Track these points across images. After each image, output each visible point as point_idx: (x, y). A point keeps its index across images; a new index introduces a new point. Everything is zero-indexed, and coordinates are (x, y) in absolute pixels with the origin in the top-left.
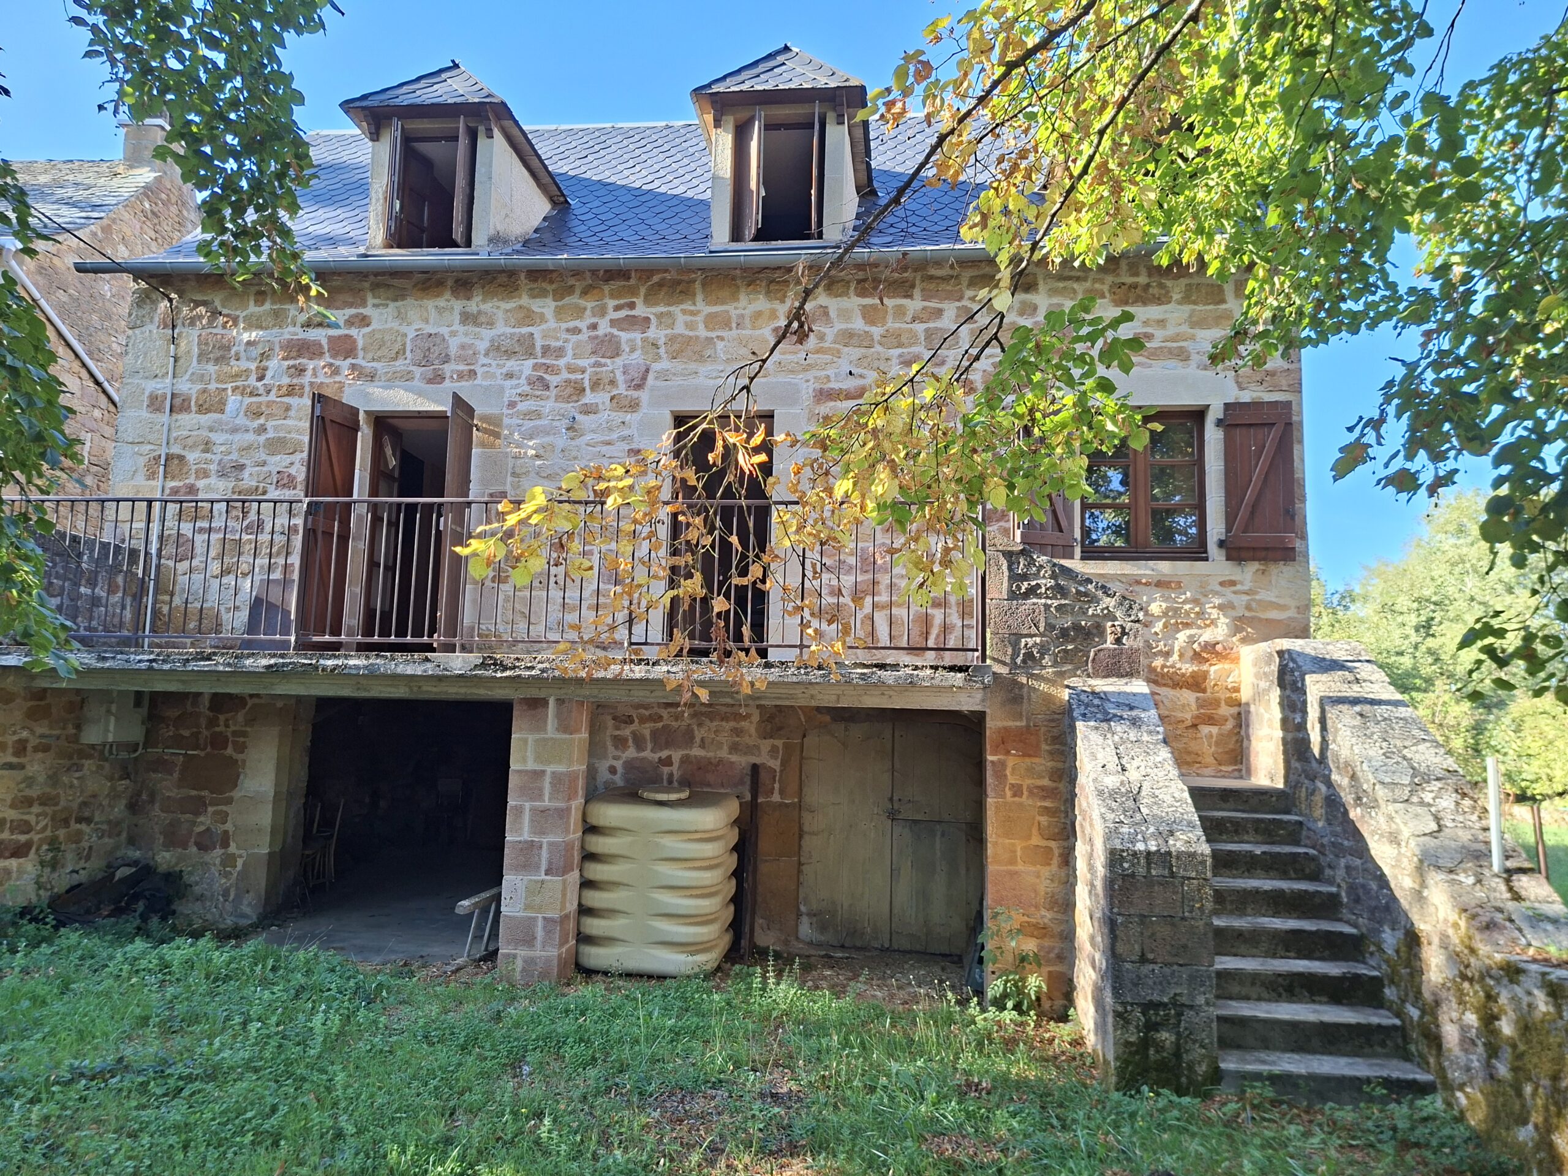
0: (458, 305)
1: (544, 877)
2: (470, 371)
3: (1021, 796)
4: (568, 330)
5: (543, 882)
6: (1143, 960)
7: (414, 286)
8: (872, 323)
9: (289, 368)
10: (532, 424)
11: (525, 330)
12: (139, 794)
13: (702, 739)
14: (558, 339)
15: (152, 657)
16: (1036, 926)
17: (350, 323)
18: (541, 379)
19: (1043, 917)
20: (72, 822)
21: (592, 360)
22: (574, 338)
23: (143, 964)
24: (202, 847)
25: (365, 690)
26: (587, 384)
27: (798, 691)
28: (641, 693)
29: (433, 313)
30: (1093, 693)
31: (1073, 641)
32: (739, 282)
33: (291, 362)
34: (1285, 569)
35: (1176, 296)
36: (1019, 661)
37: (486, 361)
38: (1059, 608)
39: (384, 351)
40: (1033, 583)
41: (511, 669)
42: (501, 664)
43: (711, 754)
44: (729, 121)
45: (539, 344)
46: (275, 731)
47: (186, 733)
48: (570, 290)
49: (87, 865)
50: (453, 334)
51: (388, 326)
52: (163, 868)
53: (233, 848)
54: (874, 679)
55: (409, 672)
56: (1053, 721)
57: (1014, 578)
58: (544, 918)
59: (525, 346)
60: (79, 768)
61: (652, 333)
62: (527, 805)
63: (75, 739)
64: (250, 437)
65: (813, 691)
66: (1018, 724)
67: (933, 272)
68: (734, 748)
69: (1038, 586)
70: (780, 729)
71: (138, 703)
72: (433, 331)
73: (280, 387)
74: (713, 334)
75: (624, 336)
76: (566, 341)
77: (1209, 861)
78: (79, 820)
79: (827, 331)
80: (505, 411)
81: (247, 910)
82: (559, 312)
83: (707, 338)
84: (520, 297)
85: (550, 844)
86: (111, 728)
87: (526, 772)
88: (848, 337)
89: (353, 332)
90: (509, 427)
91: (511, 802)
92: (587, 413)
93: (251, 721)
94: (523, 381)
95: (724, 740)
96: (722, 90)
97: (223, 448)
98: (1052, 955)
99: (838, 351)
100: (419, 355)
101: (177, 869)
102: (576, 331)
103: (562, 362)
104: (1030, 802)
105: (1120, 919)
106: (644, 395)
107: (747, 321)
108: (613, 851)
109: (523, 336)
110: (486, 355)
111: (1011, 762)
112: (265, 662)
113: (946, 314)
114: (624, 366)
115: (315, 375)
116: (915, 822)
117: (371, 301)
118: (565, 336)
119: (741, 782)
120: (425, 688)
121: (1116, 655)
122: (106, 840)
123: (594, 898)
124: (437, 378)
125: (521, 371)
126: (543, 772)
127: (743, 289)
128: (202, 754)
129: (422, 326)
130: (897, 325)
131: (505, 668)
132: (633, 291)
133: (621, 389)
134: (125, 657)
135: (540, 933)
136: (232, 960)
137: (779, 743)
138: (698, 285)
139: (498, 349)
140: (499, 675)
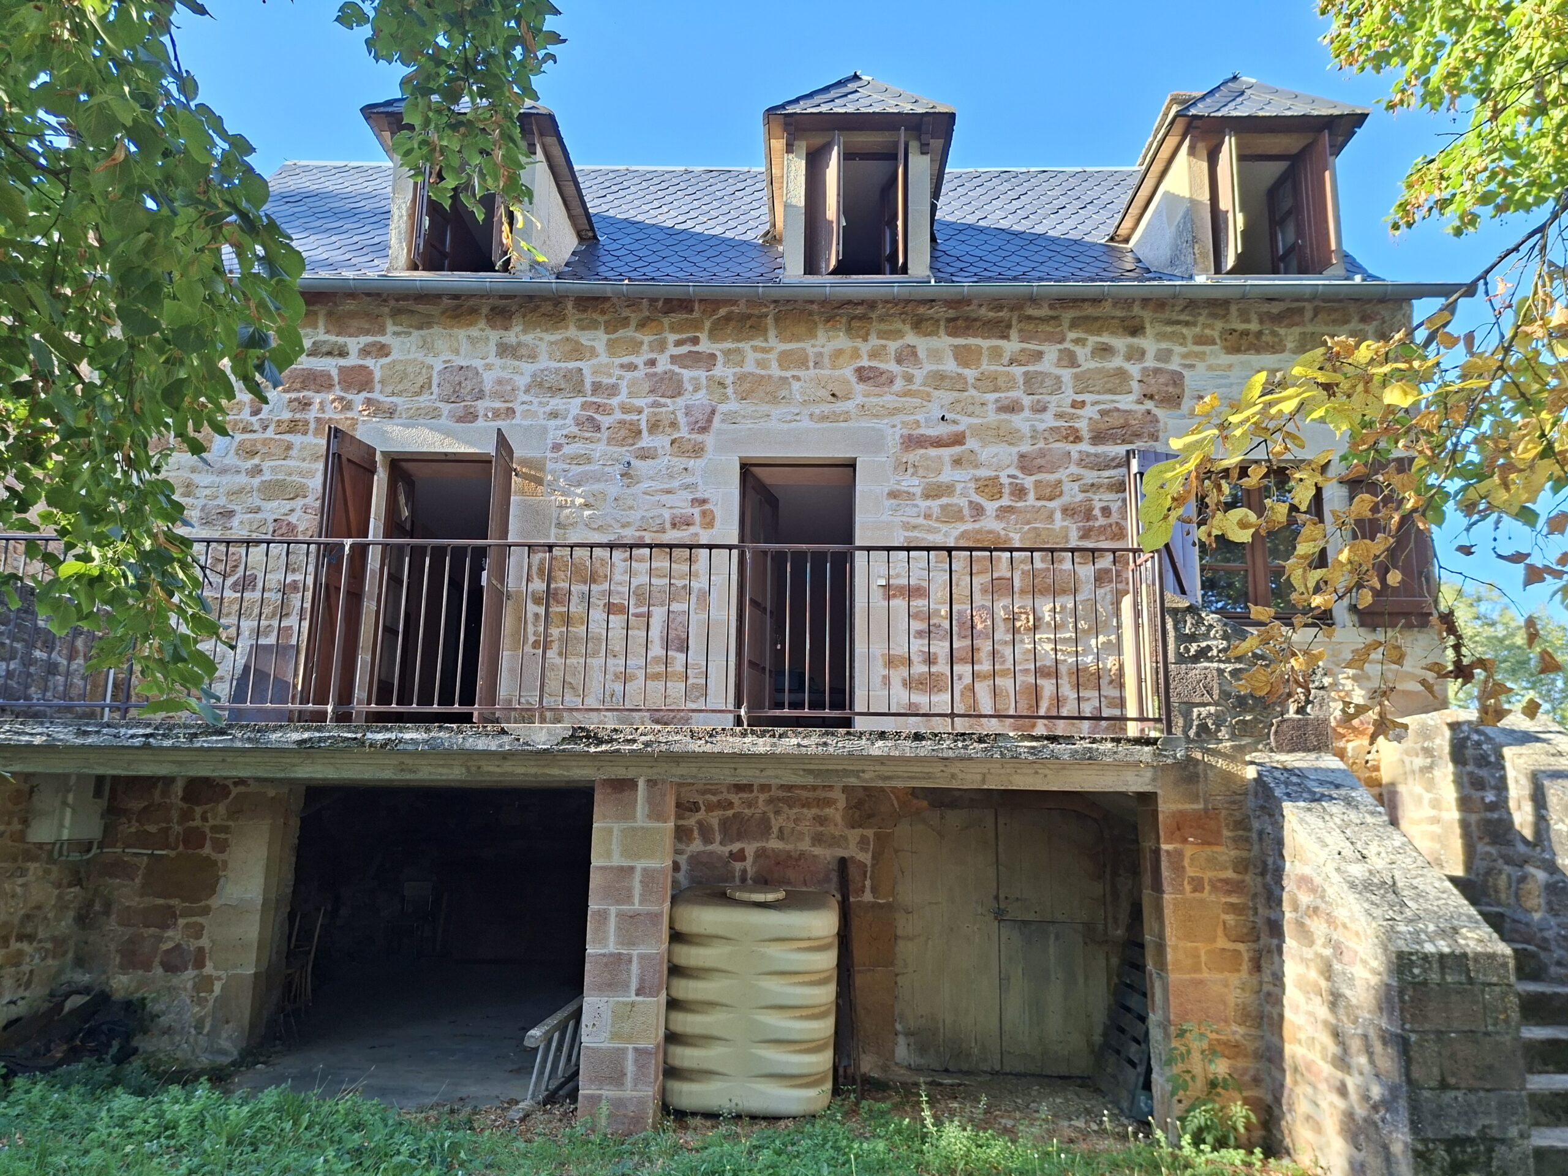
0: (494, 336)
1: (634, 998)
2: (508, 409)
3: (1202, 890)
4: (622, 366)
5: (633, 1004)
6: (1444, 1086)
7: (443, 313)
8: (966, 364)
9: (291, 401)
10: (580, 469)
11: (572, 365)
12: (90, 904)
13: (781, 829)
14: (610, 376)
15: (149, 731)
16: (1226, 1044)
17: (365, 352)
18: (591, 419)
19: (1235, 1033)
20: (13, 940)
21: (650, 400)
22: (629, 375)
23: (137, 1125)
24: (170, 968)
25: (411, 771)
26: (643, 426)
27: (936, 769)
28: (750, 773)
29: (465, 346)
30: (1286, 769)
31: (1251, 710)
32: (816, 318)
33: (293, 395)
34: (1420, 636)
35: (1290, 345)
36: (1192, 733)
37: (526, 398)
38: (1235, 673)
39: (406, 384)
40: (1204, 644)
41: (607, 742)
42: (595, 737)
43: (789, 847)
44: (802, 146)
45: (588, 380)
46: (265, 826)
47: (152, 829)
48: (625, 322)
49: (27, 994)
50: (489, 367)
51: (411, 356)
52: (119, 995)
53: (209, 969)
54: (1046, 753)
55: (480, 747)
56: (1234, 802)
57: (1182, 638)
58: (636, 1050)
59: (574, 384)
60: (23, 873)
61: (719, 370)
62: (613, 910)
63: (21, 837)
64: (243, 479)
65: (954, 769)
66: (1195, 806)
67: (1030, 311)
68: (818, 839)
69: (1209, 648)
70: (870, 816)
71: (98, 793)
72: (464, 364)
73: (279, 423)
74: (788, 374)
75: (686, 374)
76: (620, 378)
77: (1512, 964)
78: (20, 938)
79: (916, 372)
80: (549, 454)
81: (225, 1044)
82: (611, 346)
83: (781, 378)
84: (567, 328)
85: (642, 957)
86: (67, 822)
87: (612, 868)
88: (939, 379)
89: (369, 362)
90: (553, 472)
91: (593, 906)
92: (644, 458)
93: (235, 813)
94: (570, 421)
95: (805, 830)
96: (798, 111)
97: (208, 492)
98: (1247, 1078)
99: (928, 394)
100: (448, 389)
101: (138, 995)
102: (631, 367)
103: (615, 401)
104: (1213, 898)
105: (1413, 1037)
106: (709, 439)
107: (826, 360)
108: (709, 964)
109: (570, 371)
110: (527, 391)
111: (1189, 851)
112: (296, 736)
113: (1046, 357)
114: (687, 407)
115: (322, 409)
116: (1025, 923)
117: (390, 328)
118: (619, 372)
119: (827, 879)
120: (486, 769)
121: (1301, 726)
122: (50, 962)
123: (684, 1022)
124: (469, 416)
125: (568, 411)
126: (632, 869)
127: (821, 326)
128: (172, 854)
129: (453, 357)
130: (993, 368)
131: (600, 742)
132: (697, 325)
133: (684, 432)
134: (114, 731)
135: (630, 1068)
136: (254, 1115)
137: (870, 833)
138: (770, 320)
139: (540, 385)
140: (592, 749)
